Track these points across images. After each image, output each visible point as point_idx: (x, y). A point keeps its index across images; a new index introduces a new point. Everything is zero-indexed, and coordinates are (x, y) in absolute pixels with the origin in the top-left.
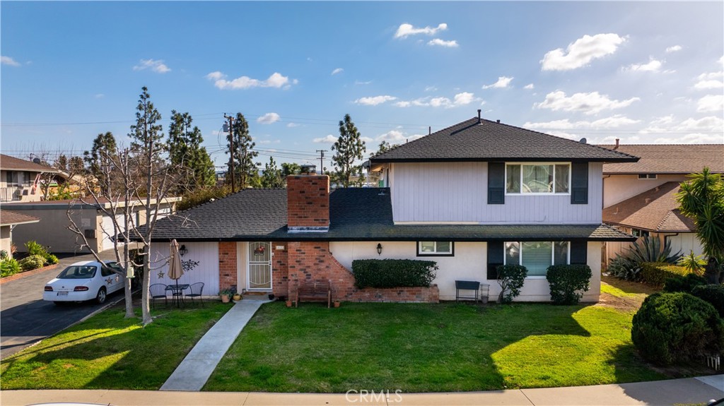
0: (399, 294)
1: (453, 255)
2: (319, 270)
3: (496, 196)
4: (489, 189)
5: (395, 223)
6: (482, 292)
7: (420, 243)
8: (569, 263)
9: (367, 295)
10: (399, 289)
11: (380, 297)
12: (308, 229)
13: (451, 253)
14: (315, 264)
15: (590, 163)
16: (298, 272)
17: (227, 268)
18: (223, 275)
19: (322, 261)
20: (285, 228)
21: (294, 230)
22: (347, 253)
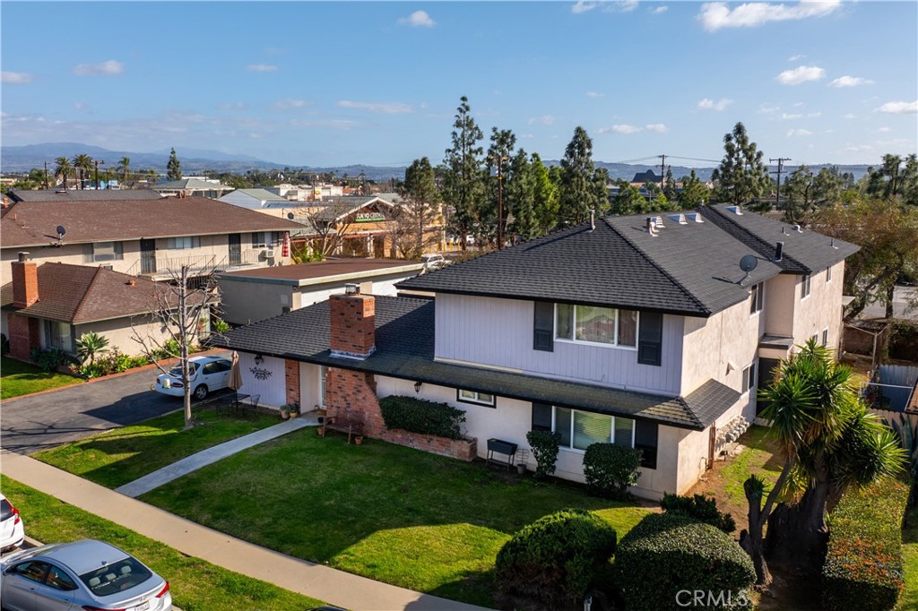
0: (429, 442)
1: (494, 407)
2: (357, 400)
3: (543, 341)
4: (535, 330)
5: (436, 359)
6: (517, 459)
7: (461, 391)
8: (633, 446)
9: (398, 437)
10: (429, 437)
11: (411, 441)
12: (347, 354)
13: (492, 404)
14: (354, 393)
15: (665, 316)
16: (339, 399)
17: (293, 383)
18: (289, 390)
19: (359, 391)
20: (329, 352)
21: (336, 354)
22: (391, 386)
